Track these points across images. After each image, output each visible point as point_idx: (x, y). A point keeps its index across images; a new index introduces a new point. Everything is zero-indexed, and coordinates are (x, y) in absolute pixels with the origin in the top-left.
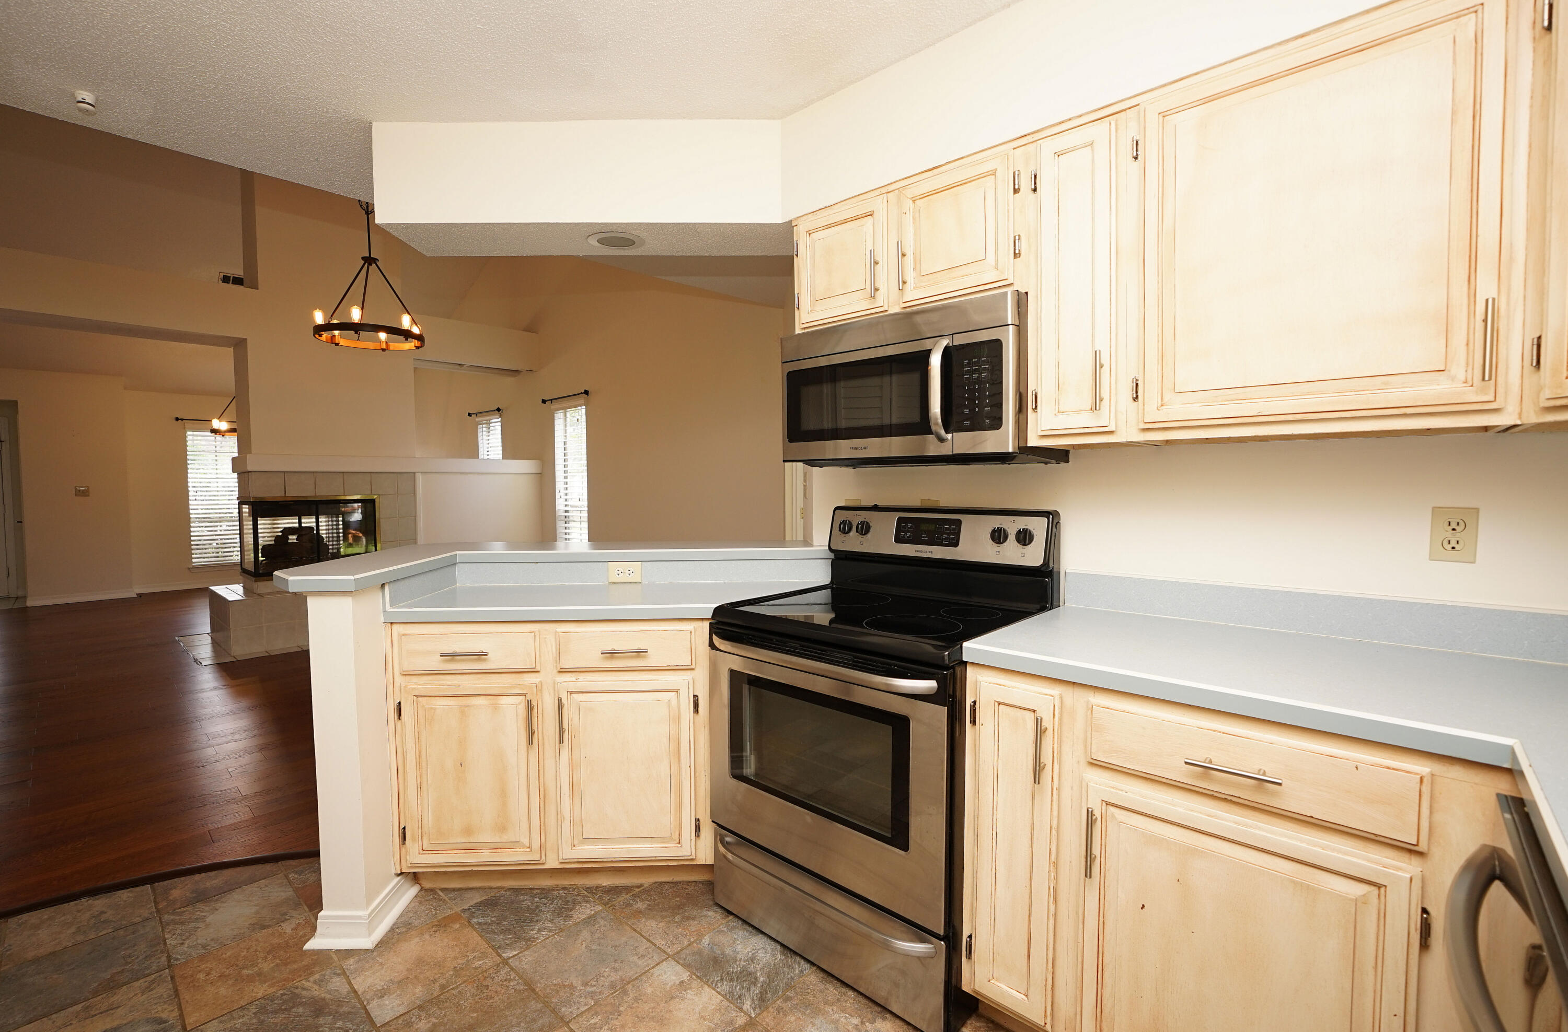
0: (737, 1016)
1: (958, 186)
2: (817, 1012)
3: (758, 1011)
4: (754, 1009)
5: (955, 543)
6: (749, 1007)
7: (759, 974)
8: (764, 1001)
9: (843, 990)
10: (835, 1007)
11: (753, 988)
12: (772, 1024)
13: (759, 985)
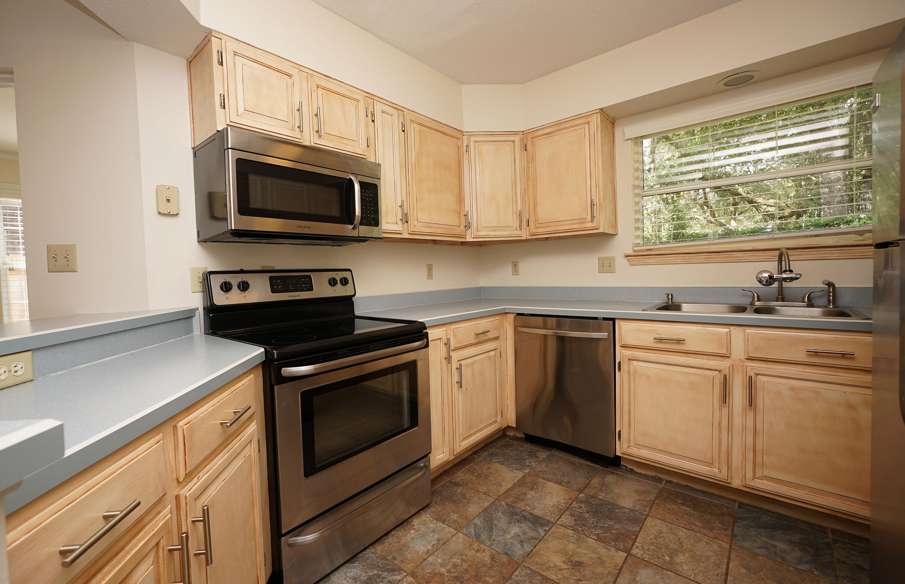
0: (407, 581)
1: (342, 95)
2: (406, 545)
3: (403, 572)
4: (400, 574)
5: (311, 289)
6: (398, 577)
7: (370, 574)
8: (395, 569)
9: (390, 536)
10: (402, 539)
11: (384, 576)
12: (412, 565)
13: (381, 573)
